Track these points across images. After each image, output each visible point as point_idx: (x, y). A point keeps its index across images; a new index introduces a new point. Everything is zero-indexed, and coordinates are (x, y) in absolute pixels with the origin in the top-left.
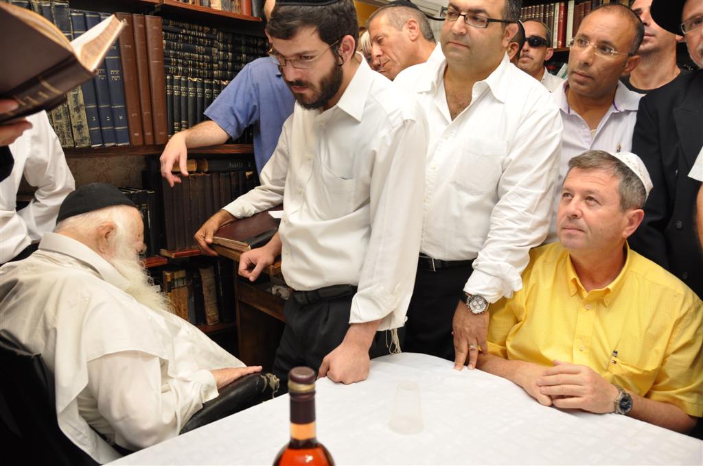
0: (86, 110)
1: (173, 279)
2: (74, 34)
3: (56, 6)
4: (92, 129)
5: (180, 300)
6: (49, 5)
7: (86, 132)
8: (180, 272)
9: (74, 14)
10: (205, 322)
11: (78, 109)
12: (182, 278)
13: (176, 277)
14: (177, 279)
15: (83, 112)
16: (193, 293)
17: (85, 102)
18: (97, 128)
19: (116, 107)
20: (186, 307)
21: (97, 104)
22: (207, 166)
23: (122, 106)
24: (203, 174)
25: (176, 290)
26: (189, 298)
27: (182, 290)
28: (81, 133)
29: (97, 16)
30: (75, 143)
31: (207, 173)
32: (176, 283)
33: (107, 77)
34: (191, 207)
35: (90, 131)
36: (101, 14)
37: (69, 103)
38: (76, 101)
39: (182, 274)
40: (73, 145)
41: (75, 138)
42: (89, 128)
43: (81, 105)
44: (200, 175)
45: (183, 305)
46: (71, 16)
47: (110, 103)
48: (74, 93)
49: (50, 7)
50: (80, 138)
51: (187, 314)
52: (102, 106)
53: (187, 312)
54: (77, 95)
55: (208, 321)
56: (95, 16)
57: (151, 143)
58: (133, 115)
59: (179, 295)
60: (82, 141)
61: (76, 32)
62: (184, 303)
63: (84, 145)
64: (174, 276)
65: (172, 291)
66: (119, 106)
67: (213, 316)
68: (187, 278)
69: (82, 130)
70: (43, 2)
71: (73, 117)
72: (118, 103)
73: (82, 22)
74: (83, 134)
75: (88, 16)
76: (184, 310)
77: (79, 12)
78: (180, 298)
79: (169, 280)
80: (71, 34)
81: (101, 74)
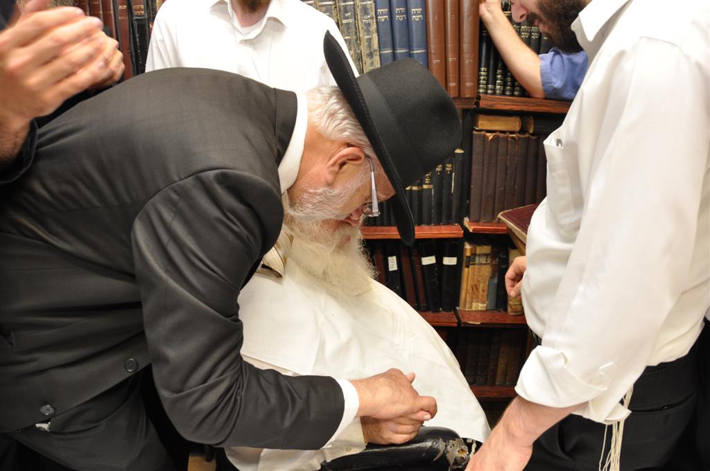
0: (380, 55)
1: (474, 255)
5: (480, 279)
8: (485, 247)
10: (506, 310)
11: (371, 55)
12: (486, 255)
13: (478, 252)
14: (479, 255)
15: (377, 58)
16: (497, 274)
17: (379, 47)
19: (415, 52)
20: (486, 288)
21: (394, 48)
22: (532, 126)
23: (423, 51)
24: (527, 135)
25: (476, 266)
26: (492, 278)
27: (484, 267)
31: (532, 135)
32: (477, 259)
33: (407, 16)
34: (506, 173)
37: (362, 48)
38: (370, 46)
39: (486, 249)
43: (375, 51)
44: (521, 136)
45: (482, 285)
47: (410, 47)
48: (368, 37)
51: (485, 297)
52: (398, 51)
53: (486, 293)
54: (370, 39)
55: (509, 309)
57: (457, 95)
58: (435, 61)
59: (479, 272)
62: (484, 283)
64: (476, 251)
65: (471, 266)
66: (419, 51)
67: (515, 305)
68: (493, 255)
71: (365, 63)
72: (419, 47)
76: (483, 291)
78: (480, 276)
79: (468, 254)
81: (400, 14)
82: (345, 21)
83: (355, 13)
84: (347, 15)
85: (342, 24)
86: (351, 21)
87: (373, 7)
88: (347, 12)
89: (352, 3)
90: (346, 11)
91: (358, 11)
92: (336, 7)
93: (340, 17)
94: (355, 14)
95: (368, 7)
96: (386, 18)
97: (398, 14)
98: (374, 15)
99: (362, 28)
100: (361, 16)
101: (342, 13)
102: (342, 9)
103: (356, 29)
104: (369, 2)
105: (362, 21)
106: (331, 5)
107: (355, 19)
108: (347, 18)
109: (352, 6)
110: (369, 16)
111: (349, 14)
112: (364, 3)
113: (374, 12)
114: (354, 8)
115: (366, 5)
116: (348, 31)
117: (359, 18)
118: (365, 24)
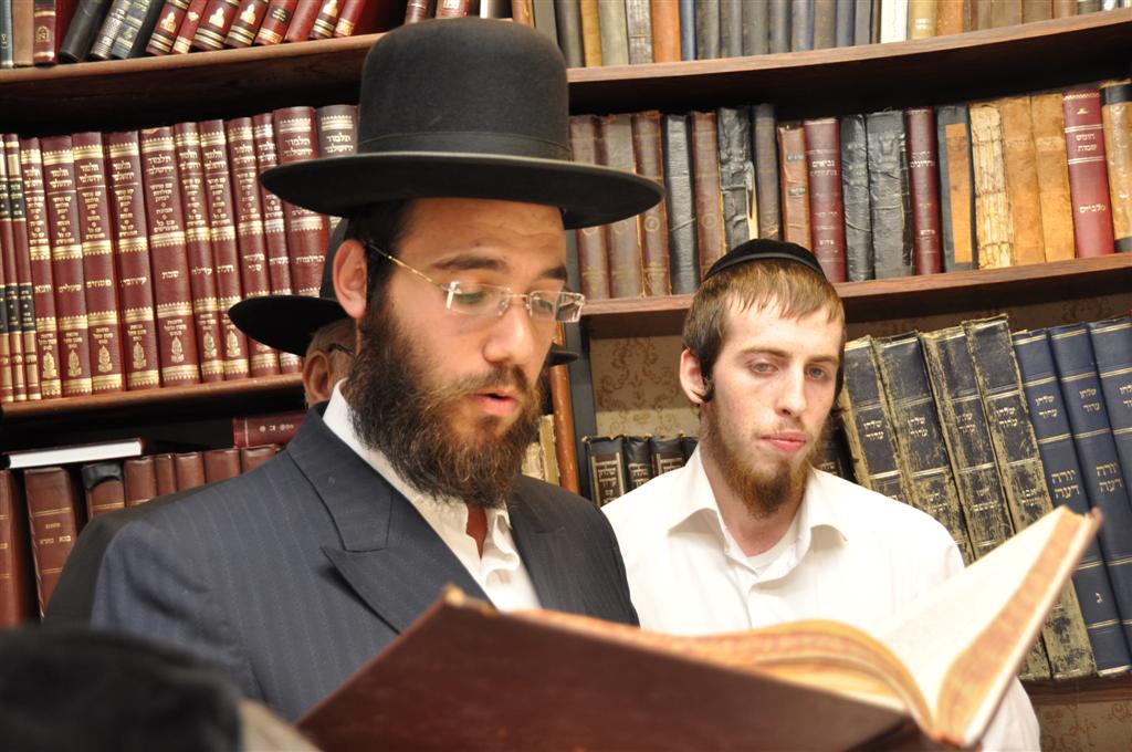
2: (1025, 390)
3: (979, 334)
4: (1096, 626)
6: (962, 334)
7: (1079, 636)
9: (1022, 342)
18: (1110, 623)
21: (1104, 557)
28: (1065, 641)
29: (1083, 331)
30: (1053, 669)
33: (1124, 481)
35: (1090, 633)
36: (1092, 325)
40: (1047, 674)
41: (1050, 656)
42: (1087, 622)
46: (1015, 348)
49: (964, 339)
50: (1064, 654)
52: (1118, 563)
56: (1076, 333)
60: (1070, 660)
61: (1031, 384)
63: (1077, 672)
69: (1070, 631)
70: (948, 330)
73: (1044, 356)
74: (1072, 641)
75: (1058, 337)
77: (1035, 334)
80: (1019, 392)
81: (1110, 477)
82: (977, 508)
83: (999, 486)
84: (982, 493)
85: (972, 514)
86: (993, 504)
87: (1041, 468)
88: (982, 488)
89: (987, 466)
90: (977, 485)
91: (1007, 483)
92: (953, 478)
93: (966, 499)
94: (998, 489)
95: (1030, 470)
96: (1074, 491)
97: (1103, 478)
98: (1045, 488)
99: (1023, 518)
100: (1015, 491)
101: (969, 490)
102: (967, 480)
103: (1007, 522)
104: (1030, 460)
105: (1019, 505)
106: (941, 474)
107: (1001, 501)
108: (983, 499)
109: (989, 473)
110: (1034, 491)
111: (987, 489)
112: (1019, 463)
113: (1043, 481)
114: (995, 476)
115: (1023, 466)
116: (987, 528)
117: (1011, 496)
118: (1028, 508)
